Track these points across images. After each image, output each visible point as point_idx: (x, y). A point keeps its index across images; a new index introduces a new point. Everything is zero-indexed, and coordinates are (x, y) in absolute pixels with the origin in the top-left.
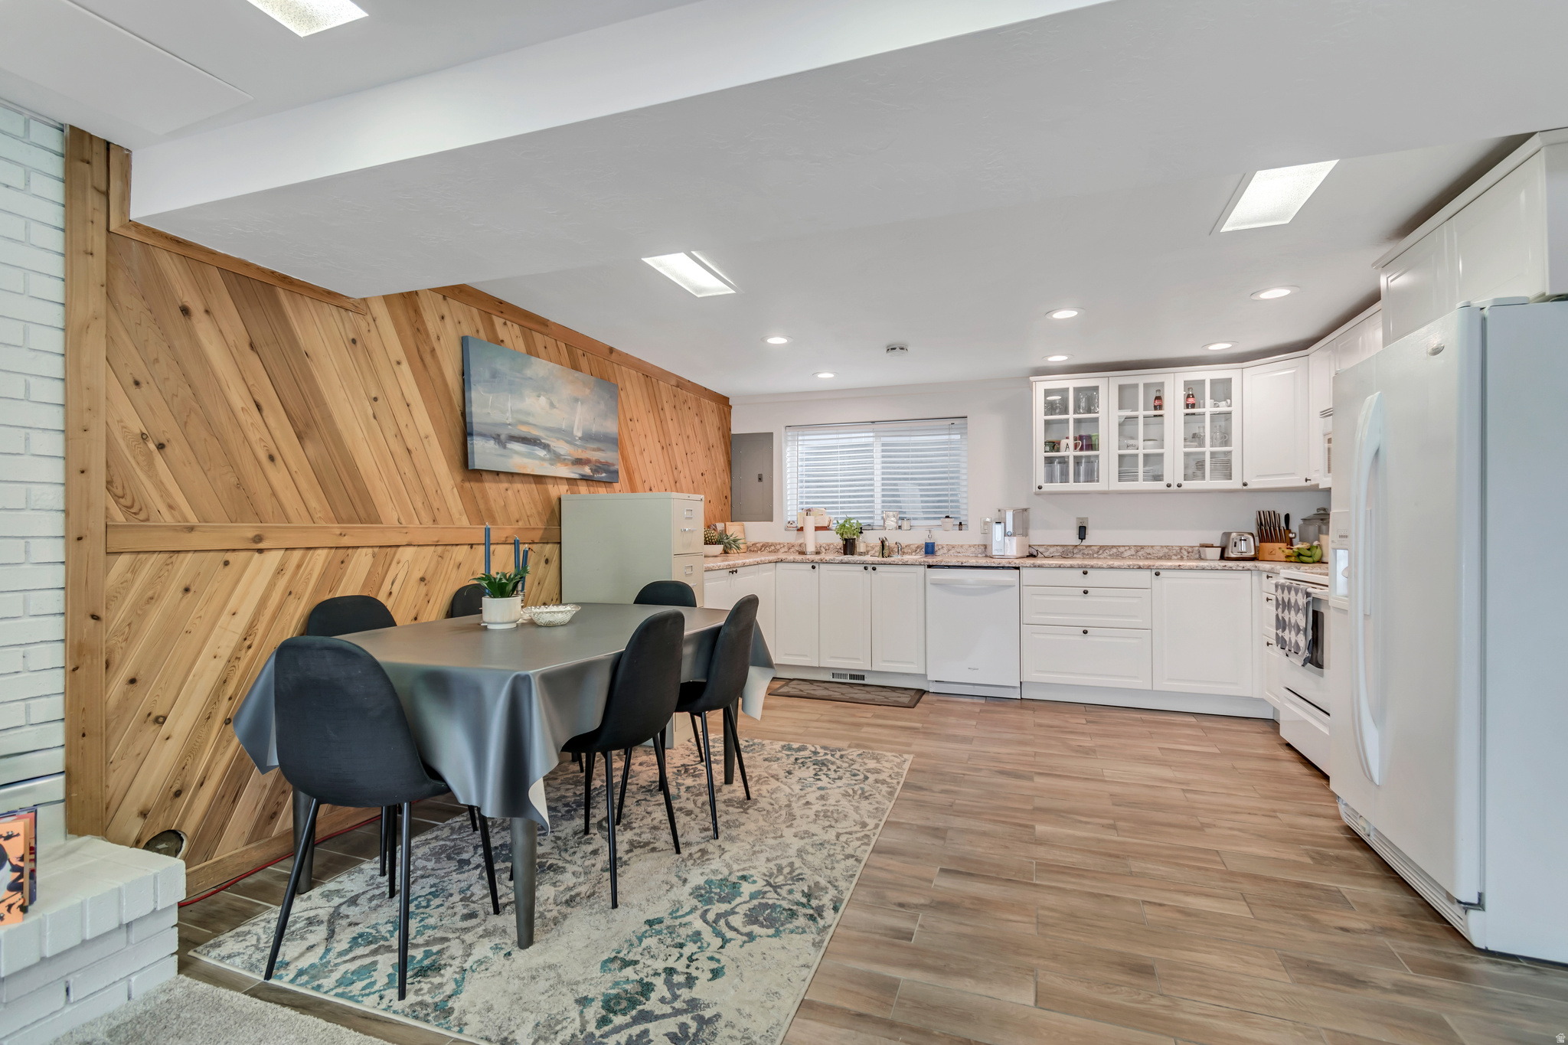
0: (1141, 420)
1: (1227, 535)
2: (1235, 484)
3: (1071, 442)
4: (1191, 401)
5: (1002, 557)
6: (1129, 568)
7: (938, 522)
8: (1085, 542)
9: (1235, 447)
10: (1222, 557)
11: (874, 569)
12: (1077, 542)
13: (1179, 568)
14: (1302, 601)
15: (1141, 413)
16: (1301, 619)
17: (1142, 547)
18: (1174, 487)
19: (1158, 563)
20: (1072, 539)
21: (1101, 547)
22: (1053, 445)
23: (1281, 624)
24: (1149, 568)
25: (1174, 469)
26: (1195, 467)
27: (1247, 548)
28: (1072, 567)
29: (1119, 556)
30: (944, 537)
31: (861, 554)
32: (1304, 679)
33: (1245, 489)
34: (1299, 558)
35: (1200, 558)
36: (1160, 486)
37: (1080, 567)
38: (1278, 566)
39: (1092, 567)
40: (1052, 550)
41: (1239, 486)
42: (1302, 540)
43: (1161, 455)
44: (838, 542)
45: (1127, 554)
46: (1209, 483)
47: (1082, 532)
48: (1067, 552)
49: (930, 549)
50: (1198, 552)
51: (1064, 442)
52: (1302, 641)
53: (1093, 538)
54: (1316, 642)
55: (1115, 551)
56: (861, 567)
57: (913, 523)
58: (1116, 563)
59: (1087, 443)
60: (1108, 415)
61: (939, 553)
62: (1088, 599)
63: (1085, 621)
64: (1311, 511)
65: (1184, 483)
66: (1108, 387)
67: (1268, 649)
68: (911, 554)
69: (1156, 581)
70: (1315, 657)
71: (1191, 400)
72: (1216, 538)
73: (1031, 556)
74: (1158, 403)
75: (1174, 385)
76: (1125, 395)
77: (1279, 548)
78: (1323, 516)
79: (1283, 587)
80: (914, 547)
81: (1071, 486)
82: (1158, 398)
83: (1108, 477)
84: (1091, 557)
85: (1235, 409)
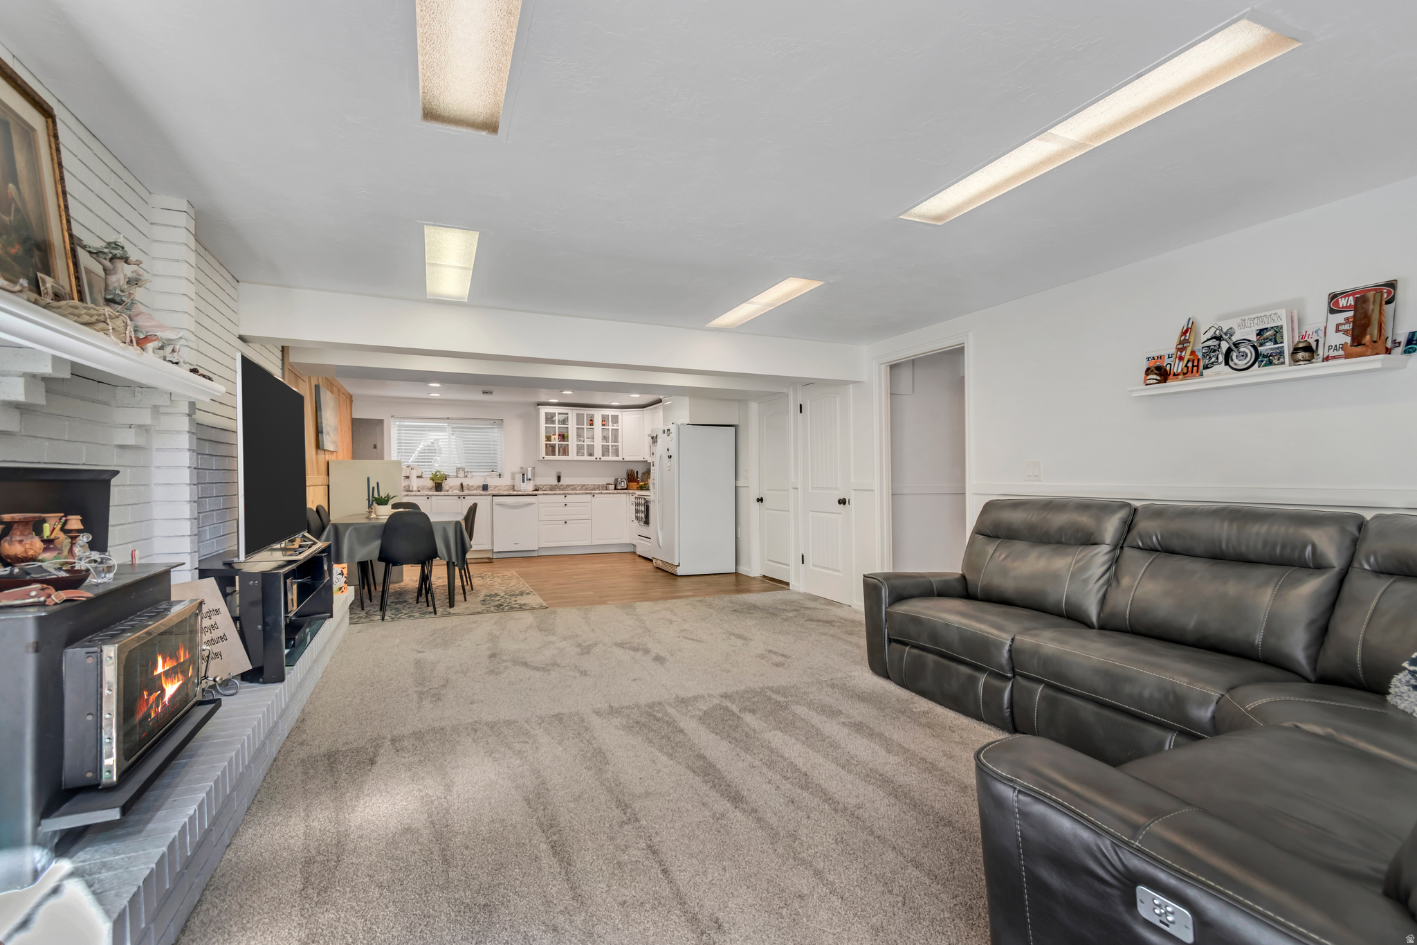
0: (585, 429)
1: (616, 480)
2: (619, 459)
3: (557, 437)
4: (604, 420)
5: (525, 491)
6: (583, 494)
7: (488, 474)
8: (560, 483)
9: (620, 444)
10: (615, 489)
11: (464, 498)
12: (556, 483)
13: (601, 493)
14: (643, 501)
15: (585, 426)
16: (643, 508)
17: (584, 485)
18: (598, 459)
19: (593, 492)
20: (554, 481)
21: (567, 485)
22: (548, 438)
23: (637, 511)
24: (590, 494)
25: (598, 453)
26: (605, 451)
27: (624, 484)
28: (560, 494)
29: (575, 489)
30: (493, 482)
31: (444, 491)
32: (644, 531)
33: (624, 462)
34: (641, 488)
35: (607, 489)
36: (592, 458)
37: (563, 494)
38: (636, 491)
39: (568, 494)
40: (545, 487)
41: (622, 460)
42: (642, 482)
43: (593, 445)
44: (431, 484)
45: (578, 488)
46: (611, 458)
47: (559, 479)
48: (552, 488)
49: (485, 488)
50: (606, 487)
51: (553, 437)
52: (643, 515)
53: (564, 481)
54: (647, 516)
55: (573, 487)
56: (457, 497)
57: (473, 474)
58: (573, 492)
59: (563, 437)
60: (572, 426)
61: (489, 490)
62: (567, 508)
63: (565, 518)
64: (645, 470)
65: (602, 457)
66: (572, 413)
67: (632, 523)
68: (474, 490)
69: (593, 499)
70: (647, 522)
71: (604, 423)
72: (612, 480)
73: (536, 490)
74: (591, 423)
75: (598, 414)
76: (579, 419)
77: (634, 484)
78: (648, 473)
79: (637, 498)
80: (475, 487)
81: (557, 457)
82: (591, 420)
83: (572, 454)
84: (563, 490)
85: (620, 428)
